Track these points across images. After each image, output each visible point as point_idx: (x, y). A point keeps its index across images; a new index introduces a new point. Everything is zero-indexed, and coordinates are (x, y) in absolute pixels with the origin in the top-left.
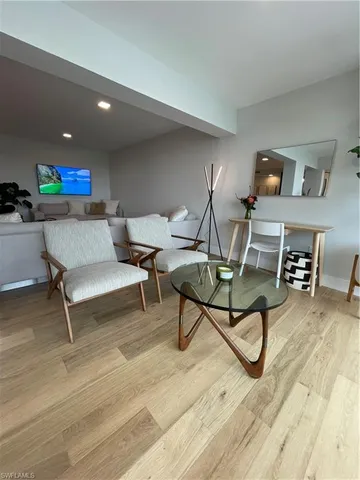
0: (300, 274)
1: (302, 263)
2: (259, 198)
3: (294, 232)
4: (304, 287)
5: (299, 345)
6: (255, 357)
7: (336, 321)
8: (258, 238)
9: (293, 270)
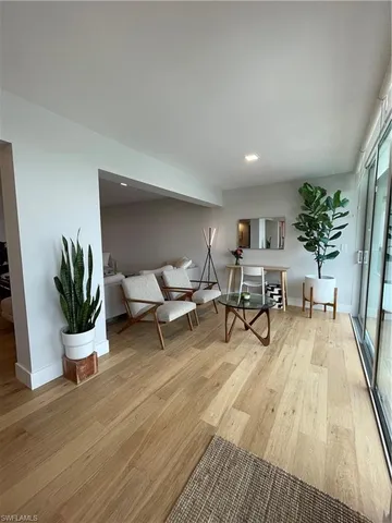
0: (276, 298)
1: (276, 291)
2: (244, 250)
3: (269, 272)
4: (280, 306)
5: (282, 333)
6: (264, 335)
7: (298, 321)
8: (247, 278)
9: (272, 295)
